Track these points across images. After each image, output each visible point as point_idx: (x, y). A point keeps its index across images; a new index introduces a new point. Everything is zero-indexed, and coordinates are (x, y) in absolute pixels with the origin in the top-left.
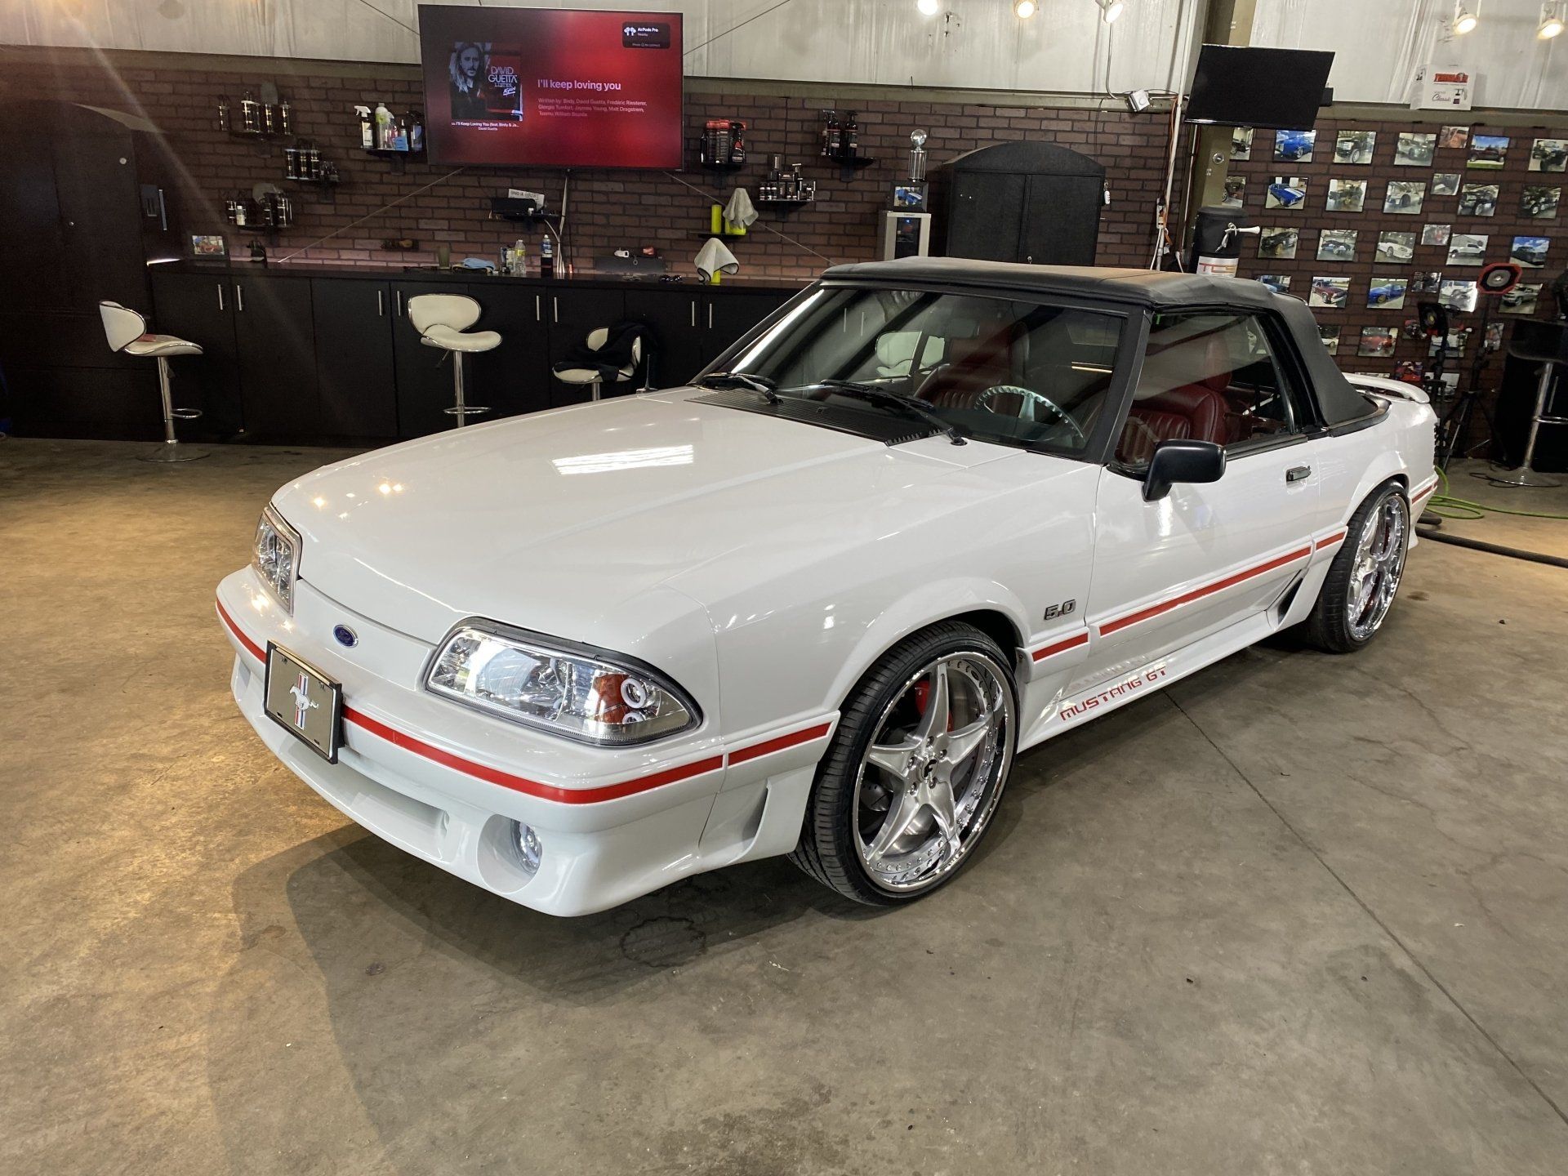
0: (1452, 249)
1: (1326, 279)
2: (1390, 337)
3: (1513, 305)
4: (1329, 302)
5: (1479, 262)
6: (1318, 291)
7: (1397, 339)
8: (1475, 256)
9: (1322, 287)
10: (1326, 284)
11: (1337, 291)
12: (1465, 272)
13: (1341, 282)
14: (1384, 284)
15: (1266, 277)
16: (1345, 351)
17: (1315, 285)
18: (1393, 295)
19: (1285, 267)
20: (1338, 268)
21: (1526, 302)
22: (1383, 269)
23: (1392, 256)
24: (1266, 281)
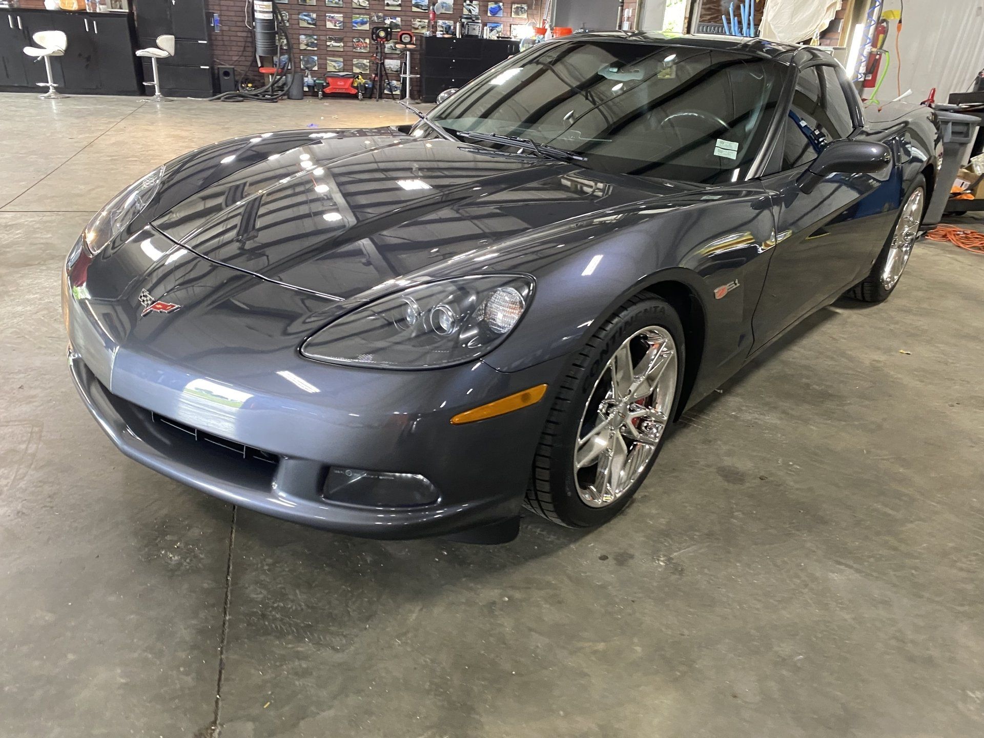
0: (386, 2)
1: (332, 15)
2: (366, 43)
3: (417, 29)
4: (335, 26)
5: (399, 9)
6: (331, 21)
7: (369, 44)
8: (398, 6)
9: (331, 19)
10: (332, 17)
11: (338, 21)
12: (395, 13)
13: (339, 17)
14: (358, 18)
15: (305, 13)
16: (347, 49)
17: (327, 18)
18: (363, 23)
19: (312, 9)
20: (337, 10)
21: (423, 27)
22: (357, 11)
23: (360, 5)
24: (305, 15)
